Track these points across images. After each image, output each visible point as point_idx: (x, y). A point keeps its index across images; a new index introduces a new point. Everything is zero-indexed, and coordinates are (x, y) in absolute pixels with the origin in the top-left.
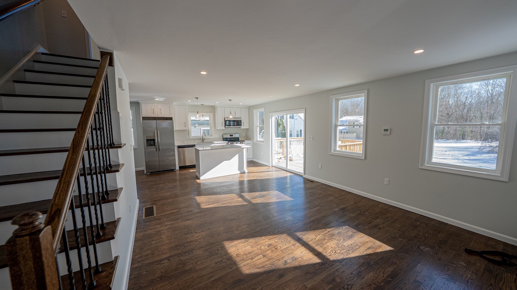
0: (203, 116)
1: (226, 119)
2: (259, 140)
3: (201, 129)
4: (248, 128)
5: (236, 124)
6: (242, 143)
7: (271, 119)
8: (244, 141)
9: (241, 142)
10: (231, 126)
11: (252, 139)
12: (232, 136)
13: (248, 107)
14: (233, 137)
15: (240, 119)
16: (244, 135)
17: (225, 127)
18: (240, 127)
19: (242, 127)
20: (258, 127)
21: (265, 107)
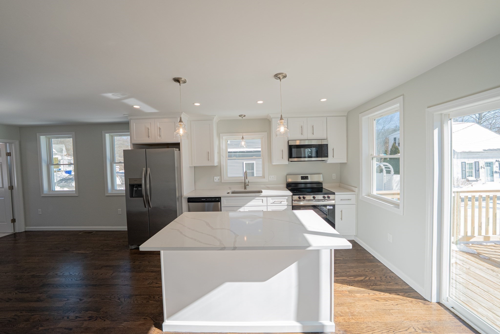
0: (243, 138)
1: (291, 143)
2: (375, 192)
3: (243, 163)
4: (345, 161)
5: (314, 154)
6: (329, 197)
8: (334, 193)
9: (326, 196)
10: (301, 157)
11: (356, 190)
12: (306, 178)
13: (346, 115)
14: (309, 180)
15: (324, 143)
16: (334, 176)
17: (288, 160)
18: (323, 159)
19: (330, 160)
20: (375, 160)
21: (403, 95)
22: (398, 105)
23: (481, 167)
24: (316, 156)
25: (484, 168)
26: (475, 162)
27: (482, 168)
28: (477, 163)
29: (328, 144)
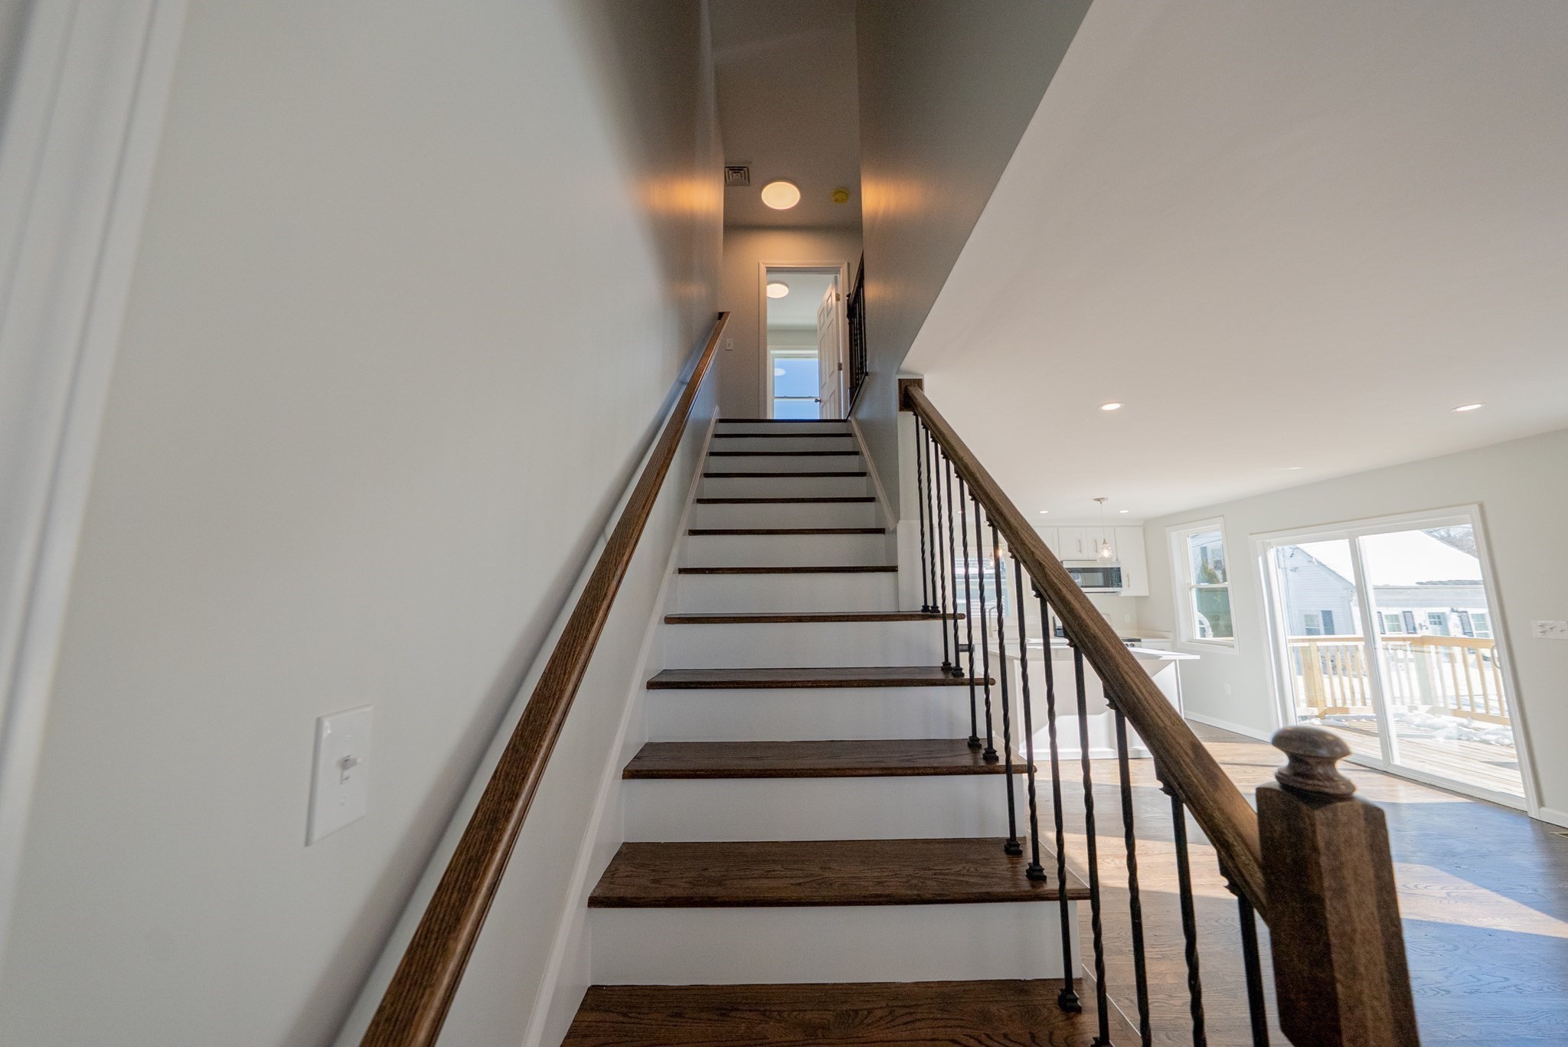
4: (1147, 594)
5: (1101, 582)
7: (1260, 559)
8: (1140, 640)
13: (1142, 526)
16: (1128, 618)
18: (1116, 589)
19: (1125, 591)
20: (1195, 590)
21: (1223, 516)
22: (1219, 525)
23: (1420, 625)
24: (1105, 583)
25: (1427, 628)
26: (1404, 612)
27: (1421, 628)
28: (1408, 616)
29: (1119, 568)
